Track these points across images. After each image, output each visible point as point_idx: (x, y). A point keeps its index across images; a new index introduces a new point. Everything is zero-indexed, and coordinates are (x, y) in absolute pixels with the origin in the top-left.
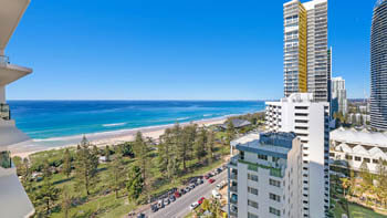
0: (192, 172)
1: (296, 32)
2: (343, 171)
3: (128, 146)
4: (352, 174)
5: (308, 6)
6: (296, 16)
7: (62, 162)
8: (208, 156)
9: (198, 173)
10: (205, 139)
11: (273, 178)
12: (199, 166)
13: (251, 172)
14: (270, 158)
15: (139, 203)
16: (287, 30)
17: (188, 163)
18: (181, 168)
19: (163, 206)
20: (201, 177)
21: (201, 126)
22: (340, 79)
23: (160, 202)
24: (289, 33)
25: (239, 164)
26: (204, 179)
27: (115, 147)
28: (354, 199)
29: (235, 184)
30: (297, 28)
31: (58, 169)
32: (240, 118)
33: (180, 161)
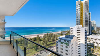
0: (51, 45)
1: (79, 9)
2: (92, 46)
3: (35, 38)
4: (95, 47)
5: (83, 2)
6: (79, 5)
7: (20, 41)
8: (55, 41)
9: (52, 45)
10: (55, 37)
11: (66, 46)
12: (53, 44)
13: (61, 44)
14: (67, 41)
15: (37, 52)
16: (77, 8)
17: (50, 43)
18: (48, 44)
19: (43, 53)
20: (53, 46)
21: (54, 33)
22: (94, 21)
23: (42, 52)
24: (78, 9)
25: (59, 42)
26: (54, 47)
27: (32, 38)
28: (95, 54)
29: (58, 47)
30: (80, 8)
31: (19, 43)
32: (65, 32)
33: (48, 42)
